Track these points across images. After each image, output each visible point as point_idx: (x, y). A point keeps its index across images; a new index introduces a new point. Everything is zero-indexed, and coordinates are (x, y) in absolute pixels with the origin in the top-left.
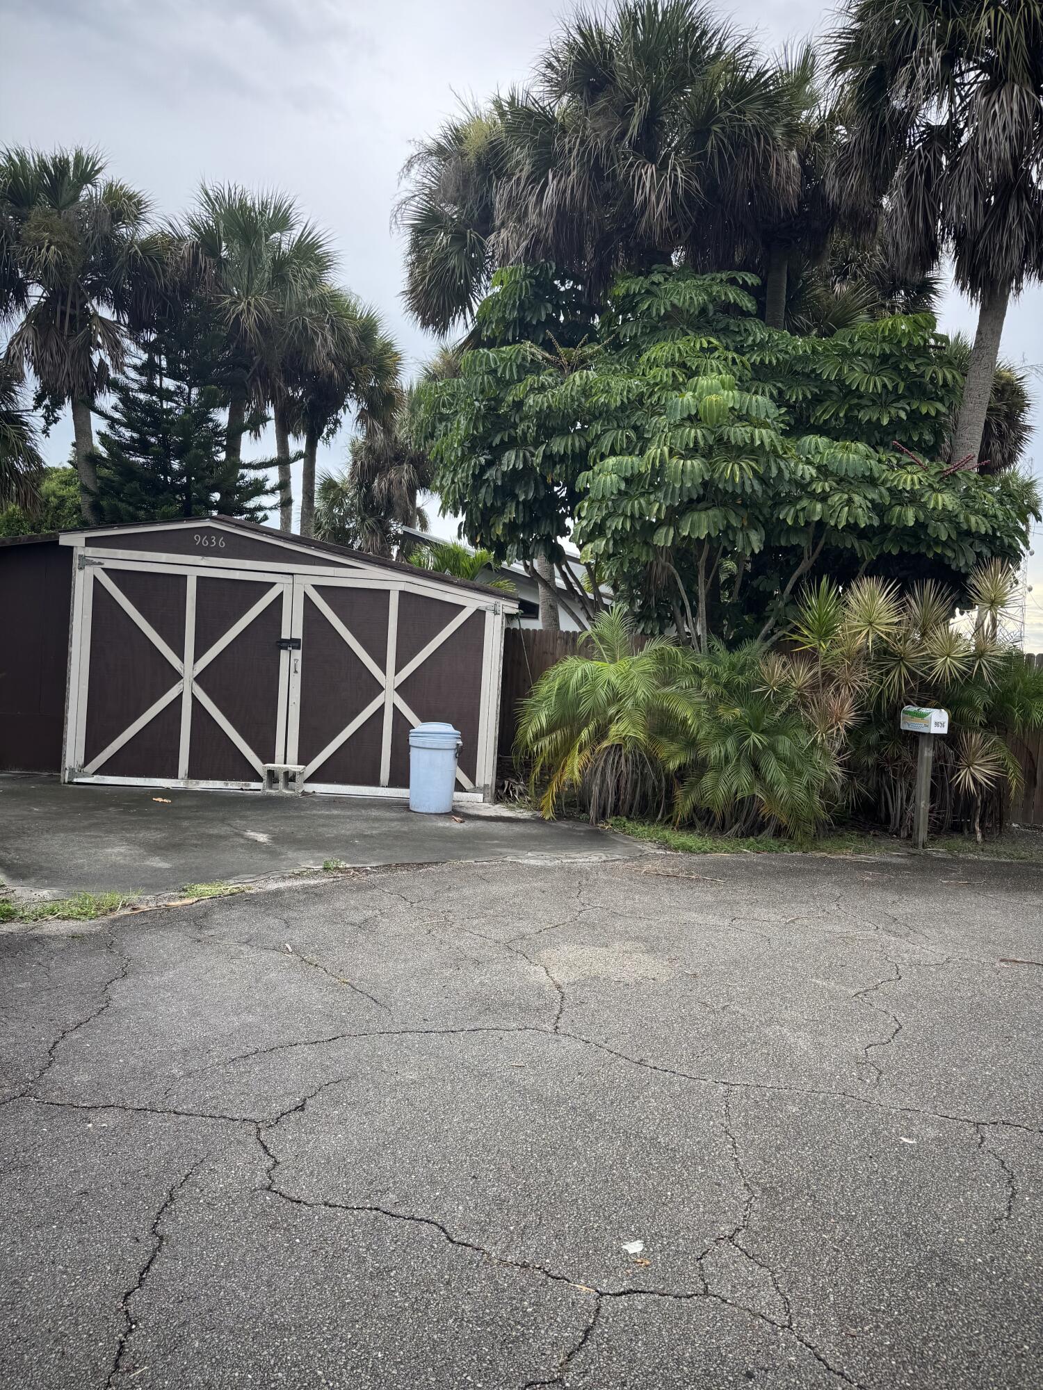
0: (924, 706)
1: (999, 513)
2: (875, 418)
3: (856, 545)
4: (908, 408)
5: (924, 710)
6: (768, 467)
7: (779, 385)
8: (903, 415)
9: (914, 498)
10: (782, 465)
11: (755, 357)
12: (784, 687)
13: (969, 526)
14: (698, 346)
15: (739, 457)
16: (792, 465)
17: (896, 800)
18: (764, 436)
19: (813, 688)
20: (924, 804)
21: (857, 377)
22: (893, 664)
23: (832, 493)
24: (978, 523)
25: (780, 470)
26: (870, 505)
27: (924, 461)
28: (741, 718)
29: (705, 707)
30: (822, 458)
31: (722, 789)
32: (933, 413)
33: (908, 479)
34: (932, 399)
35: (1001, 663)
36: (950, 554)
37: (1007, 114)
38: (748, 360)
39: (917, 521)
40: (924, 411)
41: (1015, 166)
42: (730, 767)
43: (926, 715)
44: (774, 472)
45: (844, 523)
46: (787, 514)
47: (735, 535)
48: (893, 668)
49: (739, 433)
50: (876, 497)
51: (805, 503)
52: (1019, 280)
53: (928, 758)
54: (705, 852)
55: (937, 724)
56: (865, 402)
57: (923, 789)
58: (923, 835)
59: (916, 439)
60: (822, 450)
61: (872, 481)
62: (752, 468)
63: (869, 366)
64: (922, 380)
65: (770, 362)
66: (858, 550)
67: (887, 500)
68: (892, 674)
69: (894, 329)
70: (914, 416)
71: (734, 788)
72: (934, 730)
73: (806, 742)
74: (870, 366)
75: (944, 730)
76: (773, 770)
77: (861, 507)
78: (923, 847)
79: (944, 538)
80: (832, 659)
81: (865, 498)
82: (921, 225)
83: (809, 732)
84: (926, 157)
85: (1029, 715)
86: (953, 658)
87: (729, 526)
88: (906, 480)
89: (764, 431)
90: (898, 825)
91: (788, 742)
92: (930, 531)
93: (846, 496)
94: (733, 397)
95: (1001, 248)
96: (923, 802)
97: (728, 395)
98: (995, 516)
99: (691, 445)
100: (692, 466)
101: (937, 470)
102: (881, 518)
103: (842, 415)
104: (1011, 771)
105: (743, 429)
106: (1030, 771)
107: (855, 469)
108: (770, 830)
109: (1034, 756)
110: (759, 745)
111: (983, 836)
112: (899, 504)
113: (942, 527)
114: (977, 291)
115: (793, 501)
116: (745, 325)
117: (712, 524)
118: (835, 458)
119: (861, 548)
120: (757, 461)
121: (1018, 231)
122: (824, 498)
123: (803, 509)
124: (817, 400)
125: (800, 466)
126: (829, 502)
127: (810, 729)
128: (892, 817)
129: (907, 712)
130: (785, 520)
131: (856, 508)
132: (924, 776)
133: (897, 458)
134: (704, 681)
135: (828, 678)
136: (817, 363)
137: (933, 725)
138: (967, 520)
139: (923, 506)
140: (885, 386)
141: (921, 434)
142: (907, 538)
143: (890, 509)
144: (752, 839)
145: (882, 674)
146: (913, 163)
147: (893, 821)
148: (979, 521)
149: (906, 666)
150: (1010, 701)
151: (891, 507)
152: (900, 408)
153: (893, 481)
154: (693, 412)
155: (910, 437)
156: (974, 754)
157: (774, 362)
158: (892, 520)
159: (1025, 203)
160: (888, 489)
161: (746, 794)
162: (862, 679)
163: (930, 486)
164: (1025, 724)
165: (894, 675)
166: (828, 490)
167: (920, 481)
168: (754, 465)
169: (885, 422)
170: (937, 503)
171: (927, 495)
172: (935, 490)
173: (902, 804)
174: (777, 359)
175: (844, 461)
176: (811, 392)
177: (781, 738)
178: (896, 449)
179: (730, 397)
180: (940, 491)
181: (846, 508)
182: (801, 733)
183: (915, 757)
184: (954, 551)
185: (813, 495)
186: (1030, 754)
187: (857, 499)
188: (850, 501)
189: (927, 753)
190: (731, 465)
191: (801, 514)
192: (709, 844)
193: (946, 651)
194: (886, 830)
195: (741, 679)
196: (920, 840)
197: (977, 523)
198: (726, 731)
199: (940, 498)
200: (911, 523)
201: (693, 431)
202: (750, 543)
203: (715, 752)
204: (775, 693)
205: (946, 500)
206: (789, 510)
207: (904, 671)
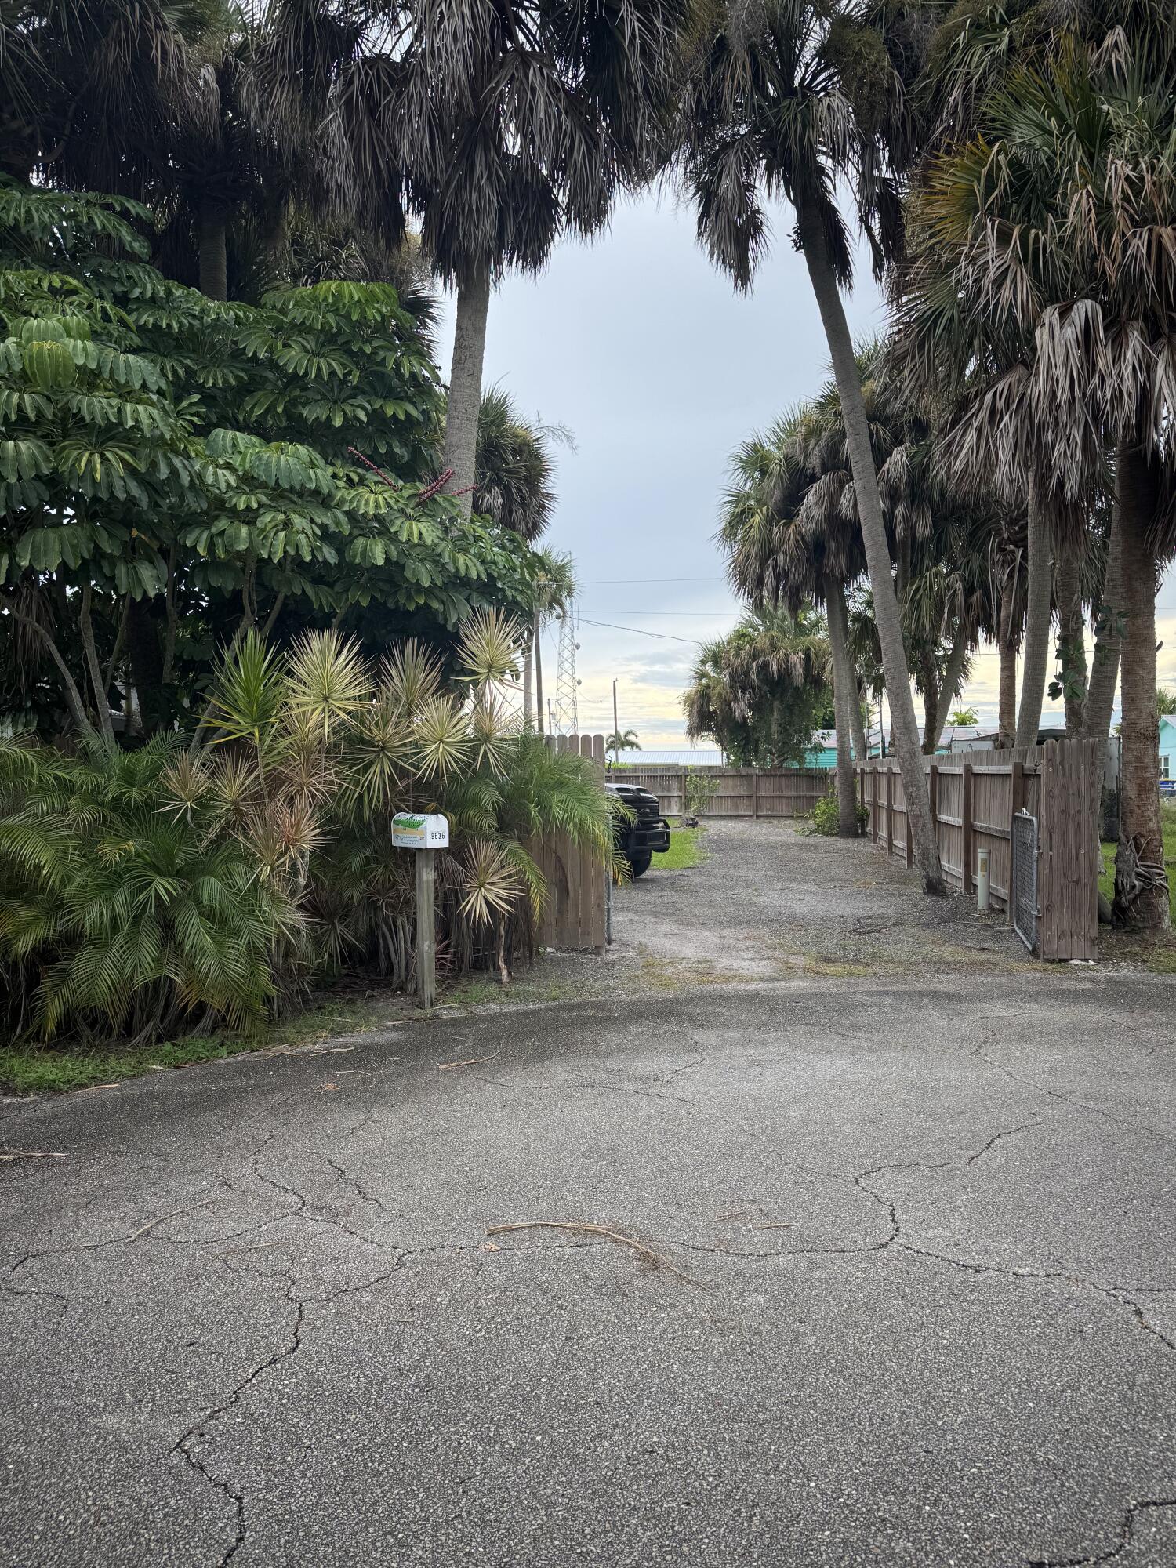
0: (420, 812)
1: (499, 559)
2: (324, 417)
3: (310, 591)
4: (369, 407)
5: (418, 817)
6: (154, 465)
7: (188, 362)
8: (362, 415)
9: (380, 527)
10: (177, 462)
11: (145, 317)
12: (206, 803)
13: (457, 570)
14: (45, 285)
15: (103, 443)
16: (197, 467)
17: (399, 943)
18: (144, 415)
19: (256, 799)
20: (427, 946)
21: (294, 358)
22: (372, 756)
23: (262, 511)
24: (469, 565)
25: (174, 472)
26: (318, 532)
27: (397, 482)
28: (138, 855)
29: (73, 843)
30: (243, 460)
31: (108, 974)
32: (402, 417)
33: (372, 499)
34: (402, 399)
35: (512, 748)
36: (436, 605)
37: (457, 18)
38: (136, 321)
39: (388, 559)
40: (389, 412)
41: (475, 94)
42: (120, 938)
43: (420, 824)
44: (164, 473)
45: (280, 555)
46: (197, 540)
47: (113, 566)
48: (371, 763)
49: (98, 405)
50: (328, 521)
51: (222, 524)
52: (498, 262)
53: (428, 881)
54: (81, 1086)
55: (434, 835)
56: (311, 395)
57: (425, 925)
58: (430, 989)
59: (383, 451)
60: (242, 448)
61: (323, 500)
62: (123, 460)
63: (311, 345)
64: (383, 370)
65: (169, 326)
66: (313, 599)
67: (346, 529)
68: (372, 771)
69: (338, 296)
70: (376, 416)
71: (128, 971)
72: (432, 843)
73: (243, 882)
74: (313, 344)
75: (444, 843)
76: (195, 932)
77: (303, 532)
78: (432, 1005)
79: (426, 584)
80: (279, 754)
81: (312, 521)
82: (369, 168)
83: (251, 867)
84: (367, 74)
85: (549, 813)
86: (448, 744)
87: (98, 552)
88: (367, 501)
89: (140, 408)
90: (403, 978)
91: (217, 885)
92: (407, 574)
93: (281, 517)
94: (85, 349)
95: (470, 210)
96: (427, 943)
97: (75, 347)
98: (495, 563)
99: (13, 417)
100: (17, 449)
101: (411, 492)
102: (340, 552)
103: (280, 410)
104: (533, 886)
105: (104, 401)
106: (561, 881)
107: (290, 477)
108: (207, 1021)
109: (564, 861)
110: (165, 896)
111: (509, 974)
112: (364, 536)
113: (423, 569)
114: (450, 273)
115: (202, 520)
116: (127, 271)
117: (68, 549)
118: (260, 459)
119: (317, 594)
120: (133, 453)
121: (488, 191)
122: (249, 517)
123: (222, 533)
124: (245, 389)
125: (211, 469)
126: (259, 526)
127: (251, 862)
128: (396, 967)
129: (397, 822)
130: (194, 548)
131: (298, 532)
132: (425, 906)
133: (358, 474)
134: (73, 801)
135: (276, 781)
136: (239, 333)
137: (429, 836)
138: (454, 561)
139: (394, 538)
140: (332, 374)
141: (389, 445)
142: (381, 584)
143: (352, 542)
144: (168, 1046)
145: (357, 772)
146: (351, 82)
147: (396, 971)
148: (469, 562)
149: (390, 759)
150: (526, 796)
151: (352, 538)
152: (358, 406)
153: (351, 501)
154: (17, 367)
155: (376, 448)
156: (485, 869)
157: (175, 326)
158: (355, 557)
159: (493, 153)
160: (347, 513)
161: (150, 976)
162: (326, 779)
163: (402, 511)
164: (546, 823)
165: (375, 771)
166: (255, 506)
167: (388, 504)
168: (127, 456)
169: (338, 422)
170: (411, 534)
171: (398, 522)
172: (409, 518)
173: (406, 950)
174: (181, 325)
175: (273, 465)
176: (237, 377)
177: (208, 879)
178: (358, 463)
179: (81, 351)
180: (417, 520)
181: (282, 534)
182: (239, 868)
183: (413, 885)
184: (443, 602)
185: (234, 514)
186: (559, 859)
187: (298, 521)
188: (287, 524)
189: (427, 876)
190: (87, 454)
191: (219, 541)
192: (91, 1066)
193: (439, 737)
194: (388, 985)
195: (135, 794)
196: (427, 995)
197: (466, 564)
198: (112, 879)
199: (414, 527)
200: (380, 562)
201: (16, 396)
202: (139, 581)
203: (92, 916)
204: (194, 811)
205: (426, 530)
206: (201, 534)
207: (387, 766)
